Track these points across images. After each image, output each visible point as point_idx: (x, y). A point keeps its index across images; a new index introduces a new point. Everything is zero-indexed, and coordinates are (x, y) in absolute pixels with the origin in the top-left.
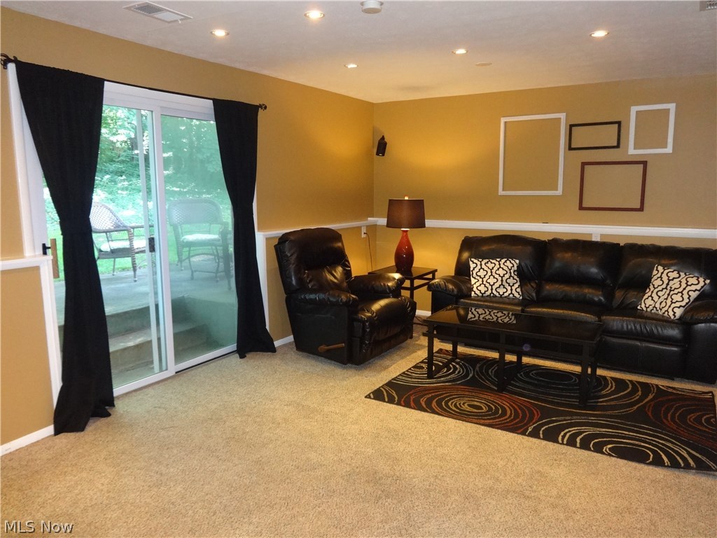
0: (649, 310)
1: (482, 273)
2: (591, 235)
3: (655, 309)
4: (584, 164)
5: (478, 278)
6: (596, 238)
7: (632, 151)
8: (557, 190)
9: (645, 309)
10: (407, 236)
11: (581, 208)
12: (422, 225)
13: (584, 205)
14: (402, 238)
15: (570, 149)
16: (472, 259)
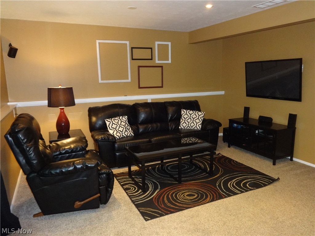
0: (185, 128)
1: (114, 126)
2: (147, 100)
3: (188, 127)
4: (139, 67)
5: (113, 129)
6: (149, 101)
7: (157, 62)
8: (128, 79)
9: (183, 128)
10: (63, 112)
11: (140, 88)
12: (73, 104)
13: (141, 86)
14: (61, 112)
15: (133, 59)
16: (107, 120)
